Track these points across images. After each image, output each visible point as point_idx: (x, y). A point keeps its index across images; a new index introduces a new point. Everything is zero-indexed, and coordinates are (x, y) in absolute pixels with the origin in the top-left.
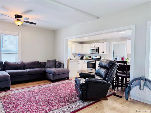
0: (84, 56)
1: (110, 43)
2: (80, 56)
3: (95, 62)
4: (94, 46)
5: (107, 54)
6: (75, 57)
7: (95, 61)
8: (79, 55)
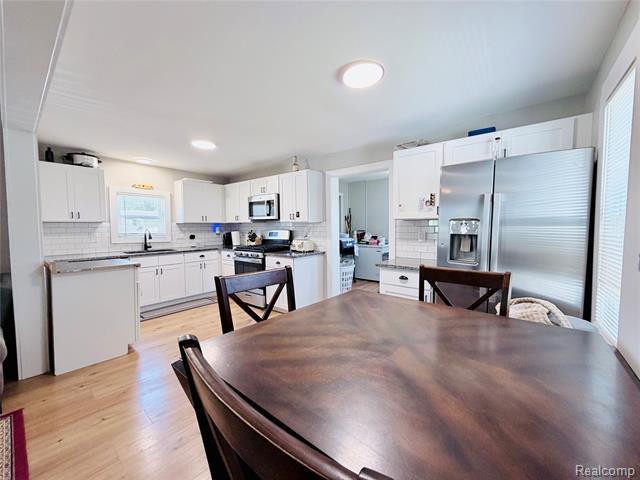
0: (232, 233)
1: (324, 174)
2: (218, 232)
3: (264, 260)
4: (263, 190)
5: (313, 223)
6: (192, 237)
7: (261, 255)
8: (215, 231)
